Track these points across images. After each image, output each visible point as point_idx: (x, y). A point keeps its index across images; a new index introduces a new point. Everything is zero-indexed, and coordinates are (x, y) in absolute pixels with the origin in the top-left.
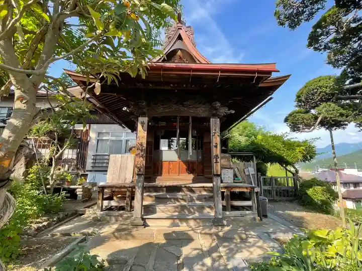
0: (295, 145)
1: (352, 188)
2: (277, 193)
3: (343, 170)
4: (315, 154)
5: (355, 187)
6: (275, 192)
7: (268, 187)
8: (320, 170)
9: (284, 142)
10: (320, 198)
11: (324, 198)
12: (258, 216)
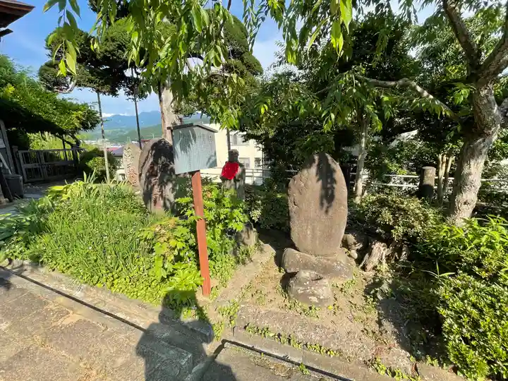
0: (73, 108)
4: (97, 121)
6: (45, 170)
7: (34, 164)
9: (55, 103)
10: (100, 169)
12: (5, 198)
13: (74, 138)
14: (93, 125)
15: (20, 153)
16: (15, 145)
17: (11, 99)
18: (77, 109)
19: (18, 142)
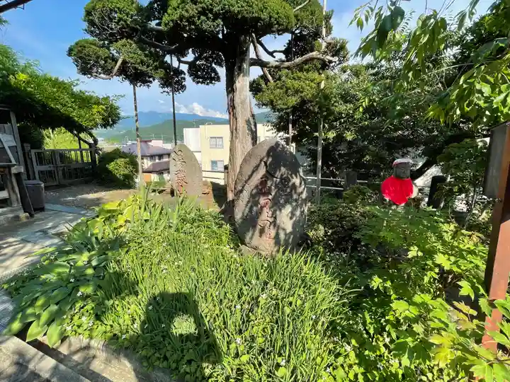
0: (93, 101)
1: (157, 161)
2: (64, 174)
3: (151, 141)
4: (119, 118)
5: (160, 159)
6: (60, 173)
7: (47, 166)
8: (130, 143)
9: (73, 95)
10: (122, 173)
11: (126, 172)
12: (25, 212)
13: (91, 135)
14: (114, 122)
15: (33, 152)
16: (27, 143)
17: (24, 87)
18: (98, 103)
19: (30, 140)
